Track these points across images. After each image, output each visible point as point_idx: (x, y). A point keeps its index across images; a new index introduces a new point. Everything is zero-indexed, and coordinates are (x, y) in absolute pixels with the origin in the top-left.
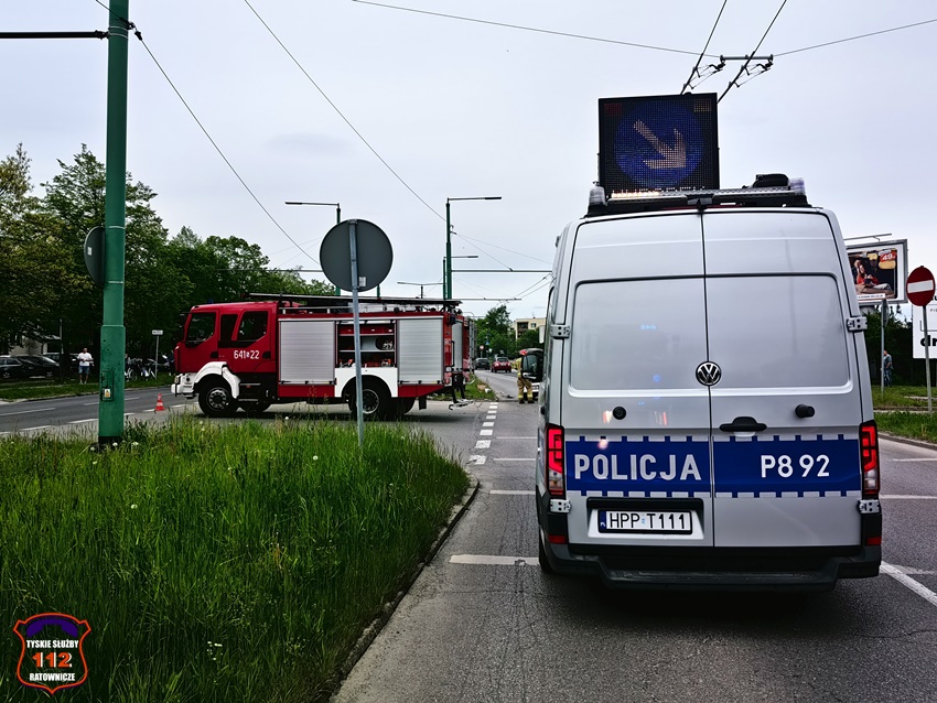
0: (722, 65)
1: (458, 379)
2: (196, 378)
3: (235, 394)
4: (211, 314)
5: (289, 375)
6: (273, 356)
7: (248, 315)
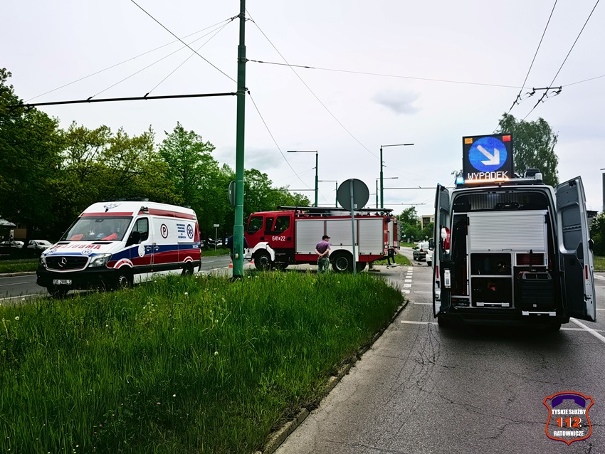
0: (534, 92)
1: (392, 252)
2: (253, 251)
3: (273, 259)
4: (260, 217)
5: (301, 249)
6: (292, 240)
7: (280, 217)
